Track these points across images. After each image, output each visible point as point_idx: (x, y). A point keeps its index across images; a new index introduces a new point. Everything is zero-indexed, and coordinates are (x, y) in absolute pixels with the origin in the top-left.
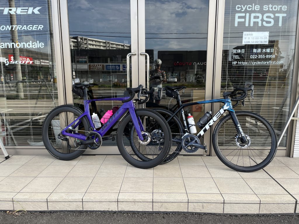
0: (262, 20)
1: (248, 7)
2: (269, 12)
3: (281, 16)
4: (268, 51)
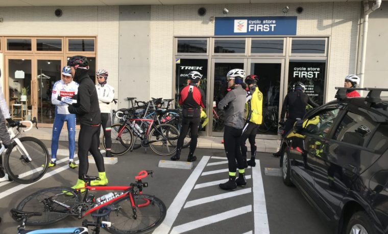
0: (307, 75)
1: (300, 69)
2: (310, 71)
3: (316, 73)
4: (310, 89)
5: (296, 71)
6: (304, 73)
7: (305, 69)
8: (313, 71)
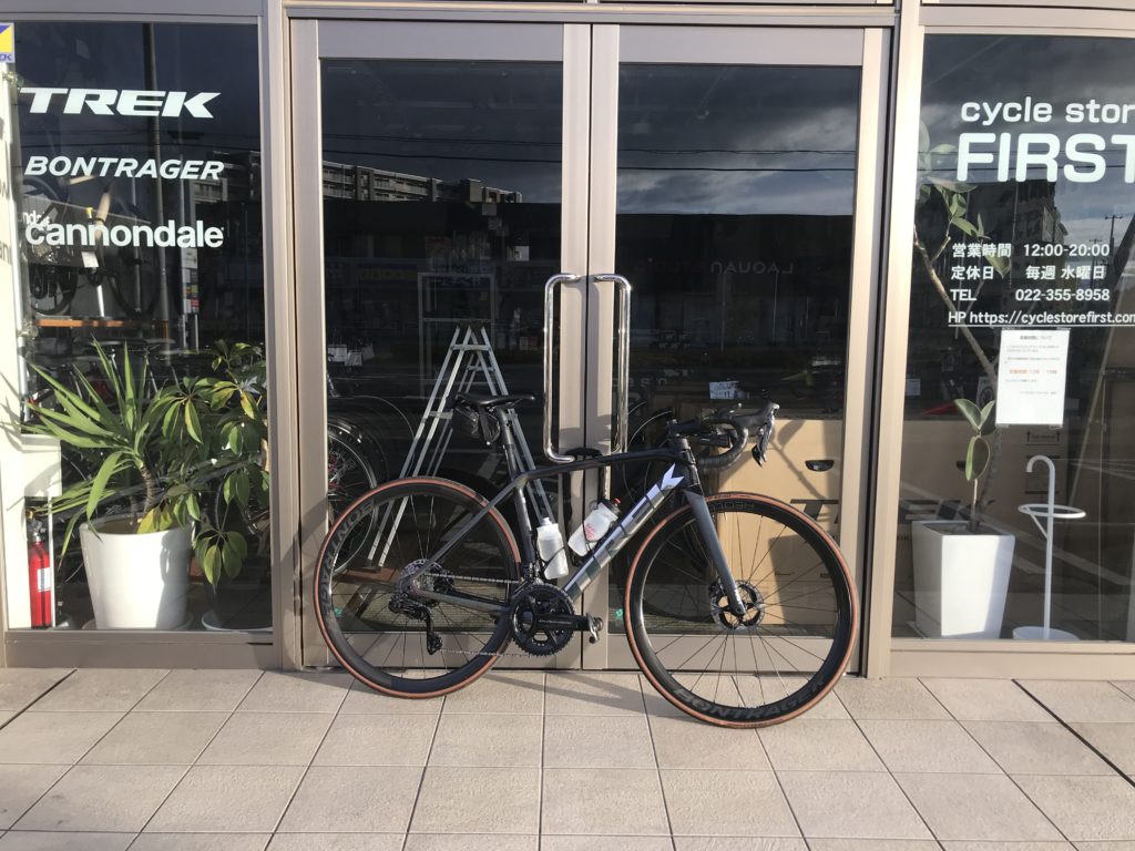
0: (1062, 160)
1: (1006, 110)
2: (1086, 127)
4: (1083, 272)
5: (976, 127)
6: (1036, 149)
7: (1042, 112)
8: (1104, 130)
